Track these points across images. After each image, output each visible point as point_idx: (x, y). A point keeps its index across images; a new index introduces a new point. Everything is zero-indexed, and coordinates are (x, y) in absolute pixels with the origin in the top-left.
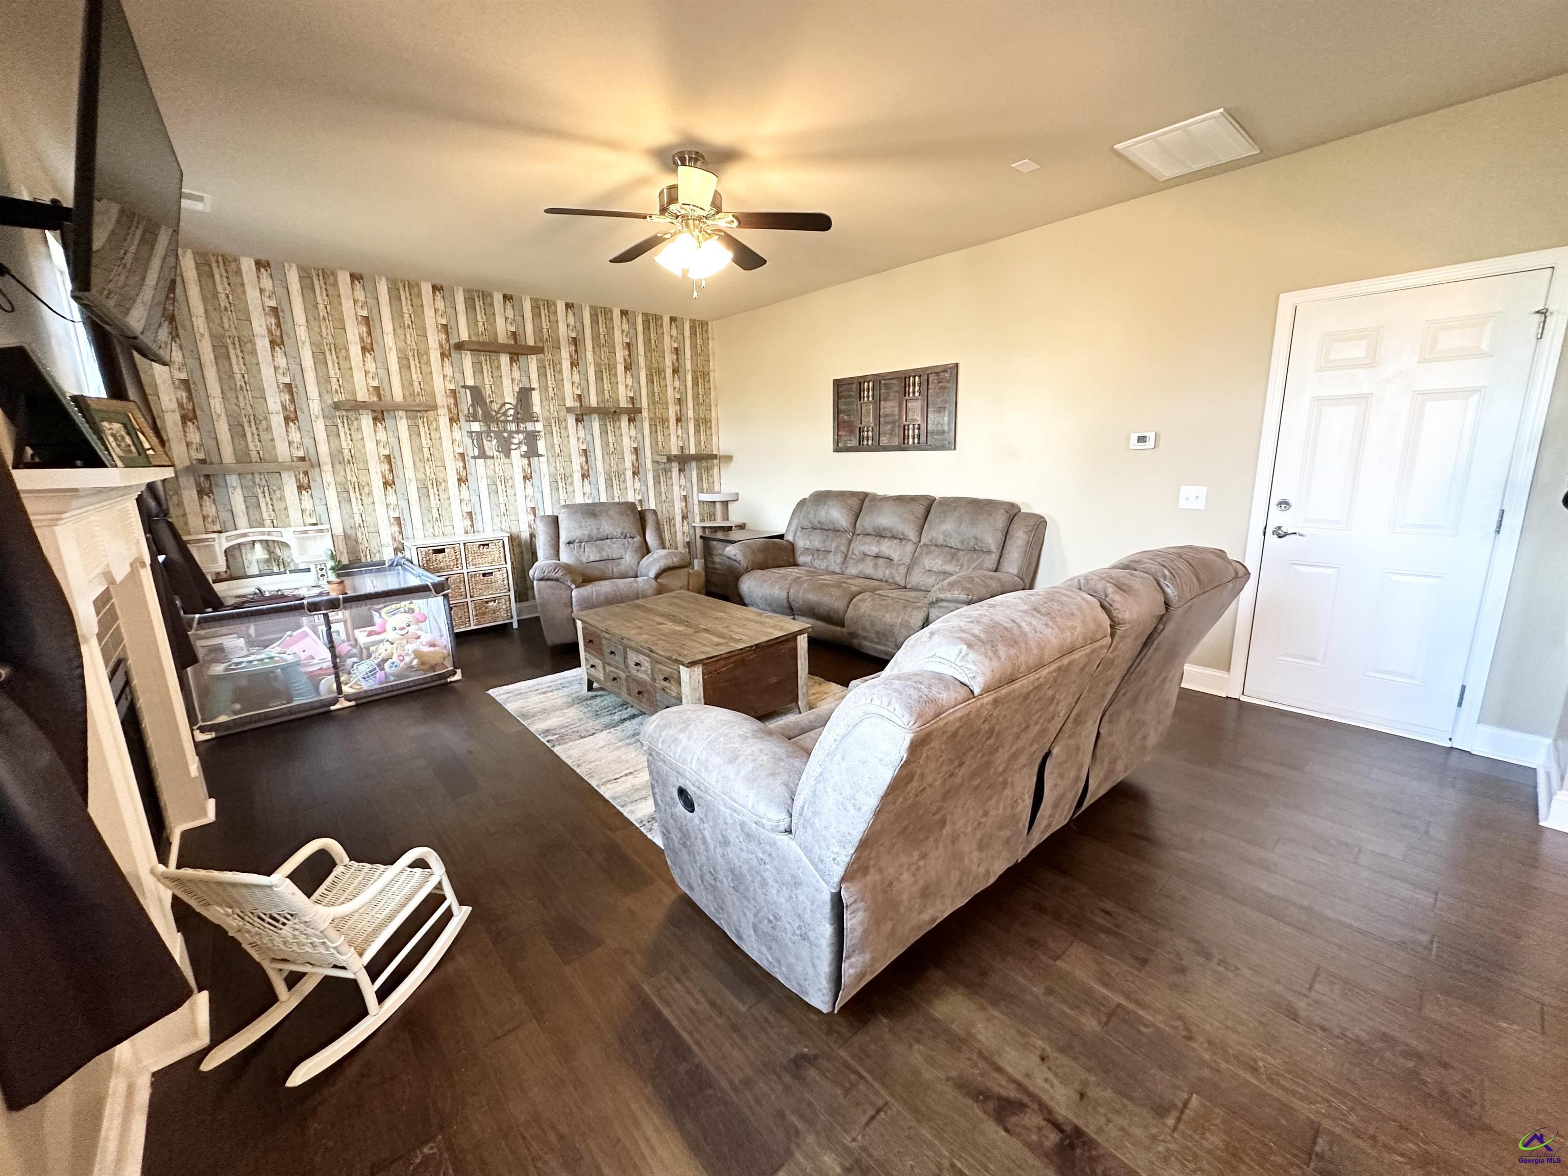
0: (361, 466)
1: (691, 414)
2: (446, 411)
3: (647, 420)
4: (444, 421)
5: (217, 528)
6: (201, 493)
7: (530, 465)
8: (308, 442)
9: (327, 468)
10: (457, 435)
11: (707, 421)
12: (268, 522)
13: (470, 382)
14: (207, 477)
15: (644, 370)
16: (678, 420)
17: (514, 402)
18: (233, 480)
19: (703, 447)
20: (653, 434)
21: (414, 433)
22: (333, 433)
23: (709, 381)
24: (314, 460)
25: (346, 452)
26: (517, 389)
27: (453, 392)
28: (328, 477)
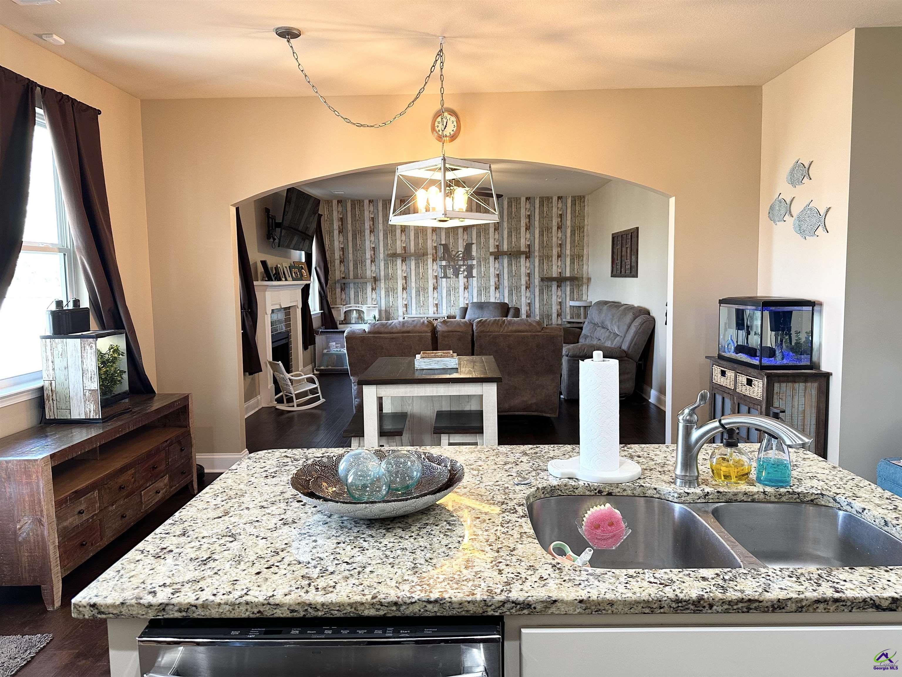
0: (395, 281)
1: (568, 252)
2: (431, 256)
3: (538, 257)
4: (430, 261)
5: (345, 304)
6: (342, 290)
7: (468, 282)
8: (377, 270)
9: (383, 281)
10: (435, 267)
11: (580, 257)
12: (360, 303)
13: (443, 242)
14: (344, 284)
15: (538, 229)
16: (559, 256)
17: (463, 250)
18: (352, 285)
19: (576, 272)
20: (541, 265)
21: (417, 266)
22: (386, 267)
23: (583, 231)
24: (379, 278)
25: (390, 274)
26: (465, 244)
27: (436, 247)
28: (383, 285)
